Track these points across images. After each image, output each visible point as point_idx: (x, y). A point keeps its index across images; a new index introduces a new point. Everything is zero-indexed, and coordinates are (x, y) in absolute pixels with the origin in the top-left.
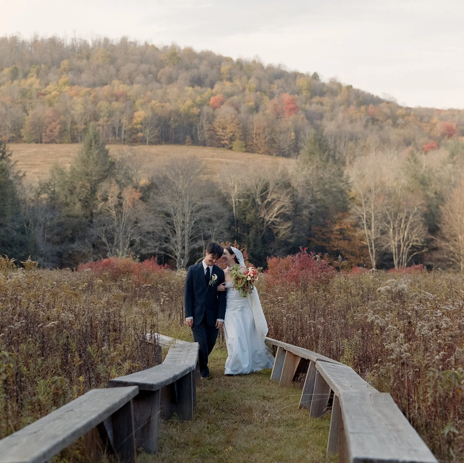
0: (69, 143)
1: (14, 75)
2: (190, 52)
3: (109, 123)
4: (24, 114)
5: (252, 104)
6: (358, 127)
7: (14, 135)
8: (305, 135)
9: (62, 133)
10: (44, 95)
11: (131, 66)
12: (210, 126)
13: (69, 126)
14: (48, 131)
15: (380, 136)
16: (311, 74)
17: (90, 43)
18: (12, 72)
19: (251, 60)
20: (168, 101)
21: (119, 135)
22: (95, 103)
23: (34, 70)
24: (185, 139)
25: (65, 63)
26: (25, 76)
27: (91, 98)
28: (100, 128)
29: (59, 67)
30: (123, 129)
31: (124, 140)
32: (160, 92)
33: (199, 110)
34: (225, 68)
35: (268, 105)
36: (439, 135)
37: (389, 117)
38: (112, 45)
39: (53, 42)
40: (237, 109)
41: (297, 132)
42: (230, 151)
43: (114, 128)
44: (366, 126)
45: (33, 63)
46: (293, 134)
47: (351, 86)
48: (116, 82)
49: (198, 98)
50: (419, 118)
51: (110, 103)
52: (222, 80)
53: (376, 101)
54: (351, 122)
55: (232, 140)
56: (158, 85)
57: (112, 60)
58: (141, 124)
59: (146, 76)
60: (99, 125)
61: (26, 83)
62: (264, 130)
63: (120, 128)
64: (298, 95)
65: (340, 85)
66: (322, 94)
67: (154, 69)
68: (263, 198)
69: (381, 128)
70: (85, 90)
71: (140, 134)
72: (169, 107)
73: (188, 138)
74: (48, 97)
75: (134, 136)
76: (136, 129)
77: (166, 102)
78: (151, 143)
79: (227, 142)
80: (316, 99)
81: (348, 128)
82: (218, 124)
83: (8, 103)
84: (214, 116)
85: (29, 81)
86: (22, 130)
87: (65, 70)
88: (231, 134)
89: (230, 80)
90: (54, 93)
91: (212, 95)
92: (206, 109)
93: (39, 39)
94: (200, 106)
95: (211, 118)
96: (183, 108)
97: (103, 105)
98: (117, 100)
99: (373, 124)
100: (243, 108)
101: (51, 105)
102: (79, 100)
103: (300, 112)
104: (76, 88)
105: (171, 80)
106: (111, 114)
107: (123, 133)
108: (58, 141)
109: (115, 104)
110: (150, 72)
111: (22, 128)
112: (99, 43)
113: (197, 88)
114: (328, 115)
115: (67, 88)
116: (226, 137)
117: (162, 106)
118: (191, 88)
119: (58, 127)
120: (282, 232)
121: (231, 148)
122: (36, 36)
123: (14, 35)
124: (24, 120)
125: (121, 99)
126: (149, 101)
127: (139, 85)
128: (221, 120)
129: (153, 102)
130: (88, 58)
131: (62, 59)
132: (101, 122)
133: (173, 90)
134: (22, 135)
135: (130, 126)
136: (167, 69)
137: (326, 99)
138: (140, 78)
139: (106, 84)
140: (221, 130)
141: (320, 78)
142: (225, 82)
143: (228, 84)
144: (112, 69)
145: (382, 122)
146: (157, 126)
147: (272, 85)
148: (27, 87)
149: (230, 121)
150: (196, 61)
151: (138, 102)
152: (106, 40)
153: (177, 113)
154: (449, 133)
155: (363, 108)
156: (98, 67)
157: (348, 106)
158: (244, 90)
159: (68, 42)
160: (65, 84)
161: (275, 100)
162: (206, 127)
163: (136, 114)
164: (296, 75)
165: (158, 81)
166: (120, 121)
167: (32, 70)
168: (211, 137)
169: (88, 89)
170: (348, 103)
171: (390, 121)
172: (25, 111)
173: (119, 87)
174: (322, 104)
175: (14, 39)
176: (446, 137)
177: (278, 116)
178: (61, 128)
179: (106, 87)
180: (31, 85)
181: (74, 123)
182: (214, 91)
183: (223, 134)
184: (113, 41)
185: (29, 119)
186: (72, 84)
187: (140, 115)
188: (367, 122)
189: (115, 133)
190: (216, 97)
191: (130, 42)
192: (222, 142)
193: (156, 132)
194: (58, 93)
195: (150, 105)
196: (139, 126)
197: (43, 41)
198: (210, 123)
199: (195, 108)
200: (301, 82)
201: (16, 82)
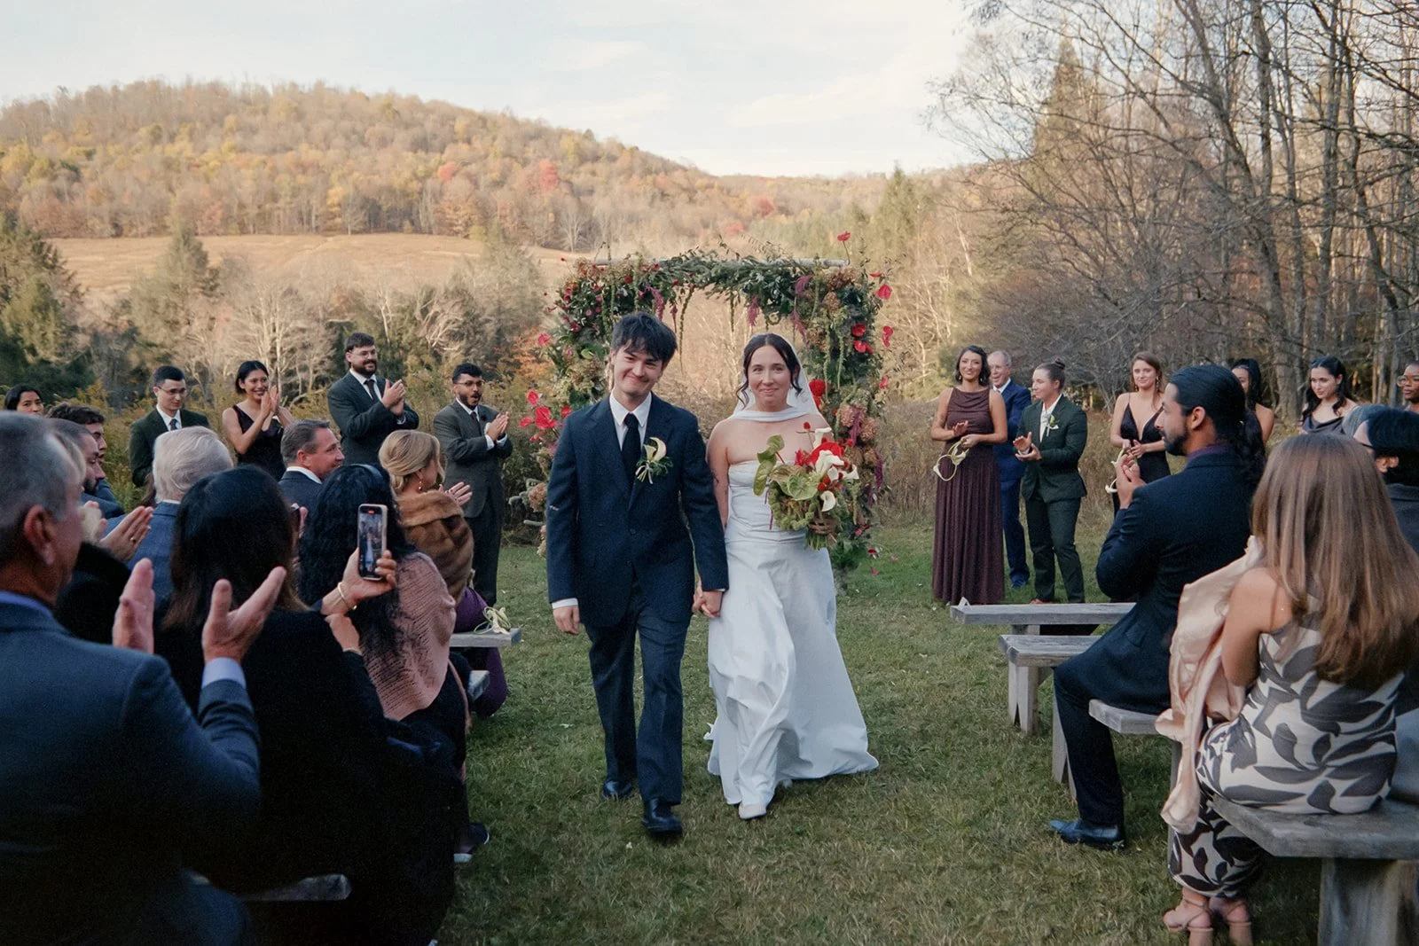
0: (236, 234)
1: (156, 137)
2: (414, 104)
3: (293, 205)
4: (170, 194)
5: (495, 175)
6: (641, 205)
7: (155, 225)
8: (568, 217)
9: (226, 220)
10: (198, 166)
11: (326, 124)
12: (436, 206)
13: (235, 210)
14: (205, 218)
15: (669, 216)
16: (584, 131)
17: (270, 91)
18: (153, 133)
19: (499, 113)
20: (378, 172)
21: (309, 222)
22: (272, 177)
23: (184, 130)
24: (401, 226)
25: (230, 120)
26: (172, 138)
27: (267, 170)
28: (281, 212)
29: (222, 125)
30: (314, 213)
31: (317, 228)
32: (365, 160)
33: (420, 185)
34: (460, 125)
35: (520, 177)
36: (750, 213)
37: (685, 190)
38: (301, 93)
39: (215, 89)
40: (476, 184)
41: (557, 214)
42: (466, 240)
43: (300, 213)
44: (651, 204)
45: (183, 120)
46: (551, 215)
47: (637, 148)
48: (304, 147)
49: (421, 169)
50: (725, 192)
51: (295, 177)
52: (455, 141)
53: (667, 168)
54: (632, 197)
55: (468, 225)
56: (364, 150)
57: (299, 115)
58: (339, 205)
59: (347, 138)
60: (279, 209)
61: (171, 150)
62: (511, 211)
63: (309, 214)
64: (562, 161)
65: (622, 148)
66: (596, 159)
67: (359, 127)
68: (425, 312)
69: (673, 205)
70: (258, 158)
71: (338, 220)
72: (379, 181)
73: (407, 224)
74: (203, 169)
75: (330, 223)
76: (332, 213)
77: (374, 174)
78: (354, 232)
79: (461, 228)
80: (588, 166)
81: (627, 206)
82: (447, 204)
83: (144, 179)
84: (441, 194)
85: (179, 145)
86: (166, 218)
87: (231, 130)
88: (466, 217)
89: (469, 141)
90: (212, 164)
91: (441, 163)
92: (430, 183)
93: (194, 84)
94: (422, 179)
95: (438, 195)
96: (398, 182)
97: (284, 180)
98: (304, 172)
99: (662, 200)
100: (483, 181)
101: (208, 180)
102: (248, 173)
103: (562, 185)
104: (245, 156)
105: (384, 142)
106: (295, 192)
107: (313, 218)
108: (222, 231)
109: (301, 179)
110: (354, 132)
111: (167, 214)
112: (284, 90)
113: (421, 154)
114: (599, 190)
115: (233, 155)
116: (460, 222)
117: (369, 181)
118: (411, 154)
119: (219, 213)
120: (453, 355)
121: (467, 237)
122: (189, 81)
123: (155, 79)
124: (169, 203)
125: (310, 171)
126: (350, 173)
127: (337, 151)
128: (452, 198)
129: (356, 174)
130: (265, 112)
131: (228, 113)
132: (281, 203)
133: (384, 157)
134: (168, 224)
135: (322, 210)
136: (379, 128)
137: (601, 167)
138: (339, 141)
139: (291, 149)
140: (451, 212)
141: (596, 137)
142: (460, 144)
143: (464, 147)
144: (299, 128)
145: (673, 197)
146: (362, 208)
147: (527, 149)
148: (174, 156)
149: (464, 200)
150: (420, 116)
151: (334, 177)
152: (294, 85)
153: (391, 190)
154: (765, 209)
155: (650, 178)
156: (279, 125)
157: (631, 176)
158: (486, 156)
159: (237, 89)
160: (232, 149)
161: (529, 169)
162: (431, 207)
163: (331, 192)
164: (562, 133)
165: (365, 144)
166: (308, 202)
167: (182, 130)
168: (440, 223)
169: (264, 157)
170: (629, 172)
171: (684, 196)
172: (171, 190)
173: (308, 153)
174: (594, 173)
175: (155, 85)
176: (759, 216)
177: (532, 191)
178: (223, 214)
179: (290, 154)
180: (180, 153)
181: (242, 206)
182: (444, 157)
183: (455, 217)
184: (303, 86)
185: (175, 202)
186: (243, 150)
187: (337, 193)
188: (653, 197)
189: (302, 219)
190: (446, 166)
191: (329, 89)
192: (455, 229)
193: (361, 217)
194: (219, 164)
195: (350, 179)
196: (336, 209)
197: (199, 86)
198: (437, 202)
199: (415, 182)
200: (566, 144)
201: (158, 148)
